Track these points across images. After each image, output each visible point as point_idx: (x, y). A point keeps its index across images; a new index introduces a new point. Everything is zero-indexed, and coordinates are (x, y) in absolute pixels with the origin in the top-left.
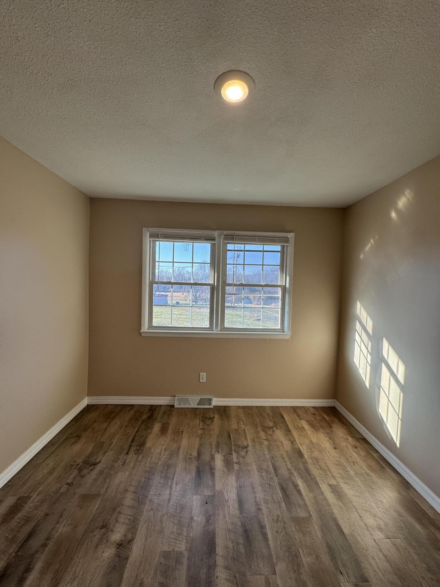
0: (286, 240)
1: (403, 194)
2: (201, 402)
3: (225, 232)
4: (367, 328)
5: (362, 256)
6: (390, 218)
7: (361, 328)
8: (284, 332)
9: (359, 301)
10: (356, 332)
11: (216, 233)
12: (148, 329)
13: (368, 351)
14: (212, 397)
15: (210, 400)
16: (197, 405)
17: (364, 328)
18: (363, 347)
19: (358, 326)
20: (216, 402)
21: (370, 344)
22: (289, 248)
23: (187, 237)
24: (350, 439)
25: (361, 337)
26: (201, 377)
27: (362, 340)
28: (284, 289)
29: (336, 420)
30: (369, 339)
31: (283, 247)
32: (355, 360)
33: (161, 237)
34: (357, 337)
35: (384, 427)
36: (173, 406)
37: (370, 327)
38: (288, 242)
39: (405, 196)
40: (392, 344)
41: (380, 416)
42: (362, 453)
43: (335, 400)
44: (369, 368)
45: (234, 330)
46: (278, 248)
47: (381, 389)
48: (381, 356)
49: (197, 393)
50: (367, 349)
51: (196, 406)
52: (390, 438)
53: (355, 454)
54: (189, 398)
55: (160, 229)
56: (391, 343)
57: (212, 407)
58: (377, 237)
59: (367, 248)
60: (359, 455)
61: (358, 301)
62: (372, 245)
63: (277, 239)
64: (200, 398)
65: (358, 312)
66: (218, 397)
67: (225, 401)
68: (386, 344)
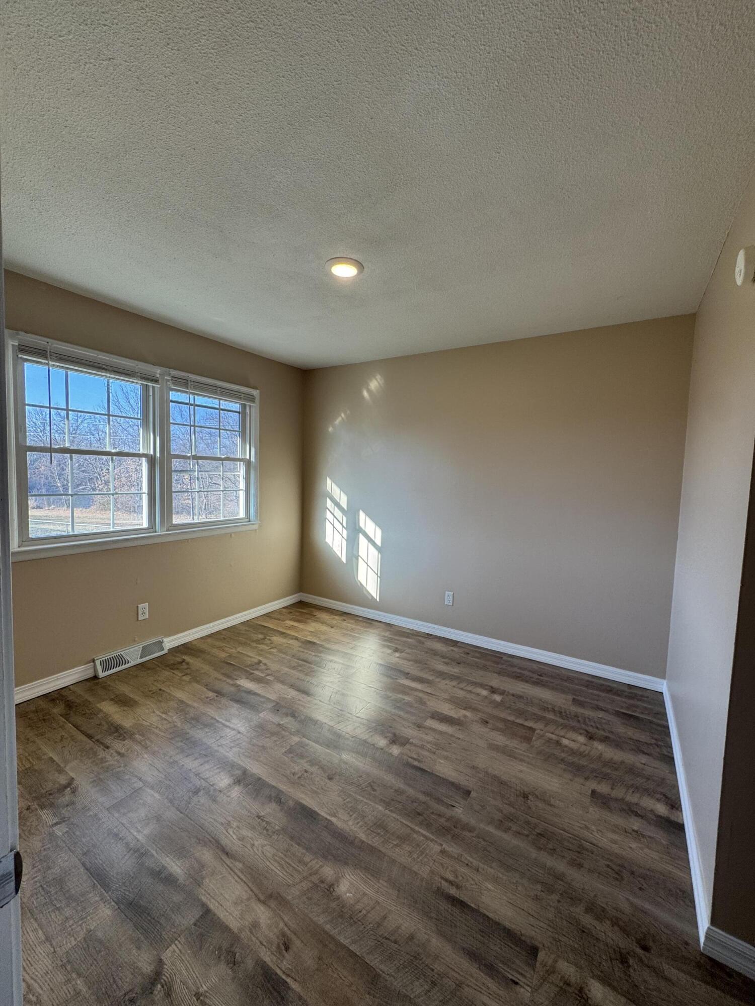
0: (251, 399)
1: (375, 377)
2: (145, 651)
3: (174, 372)
4: (342, 504)
5: (330, 429)
6: (363, 397)
7: (333, 505)
8: (250, 521)
9: (330, 478)
10: (327, 510)
11: (158, 371)
12: (19, 547)
13: (343, 527)
14: (162, 638)
15: (161, 643)
16: (141, 658)
17: (337, 504)
18: (337, 525)
19: (329, 504)
20: (170, 642)
21: (345, 519)
22: (253, 410)
23: (109, 368)
24: (336, 617)
25: (333, 515)
26: (140, 612)
27: (335, 517)
28: (248, 463)
29: (313, 609)
30: (343, 515)
31: (244, 406)
32: (328, 540)
33: (50, 358)
34: (329, 515)
35: (365, 592)
36: (95, 677)
37: (344, 501)
38: (254, 402)
39: (376, 380)
40: (369, 514)
41: (359, 584)
42: (352, 621)
43: (301, 593)
44: (345, 543)
45: (187, 527)
46: (236, 407)
47: (359, 558)
48: (357, 528)
49: (135, 641)
50: (342, 524)
51: (139, 661)
52: (370, 598)
53: (349, 625)
54: (122, 653)
55: (48, 340)
56: (367, 514)
57: (166, 651)
58: (348, 412)
59: (338, 421)
60: (351, 623)
61: (328, 478)
62: (343, 418)
63: (243, 395)
64: (141, 646)
65: (329, 488)
66: (169, 635)
67: (179, 638)
68: (362, 515)
